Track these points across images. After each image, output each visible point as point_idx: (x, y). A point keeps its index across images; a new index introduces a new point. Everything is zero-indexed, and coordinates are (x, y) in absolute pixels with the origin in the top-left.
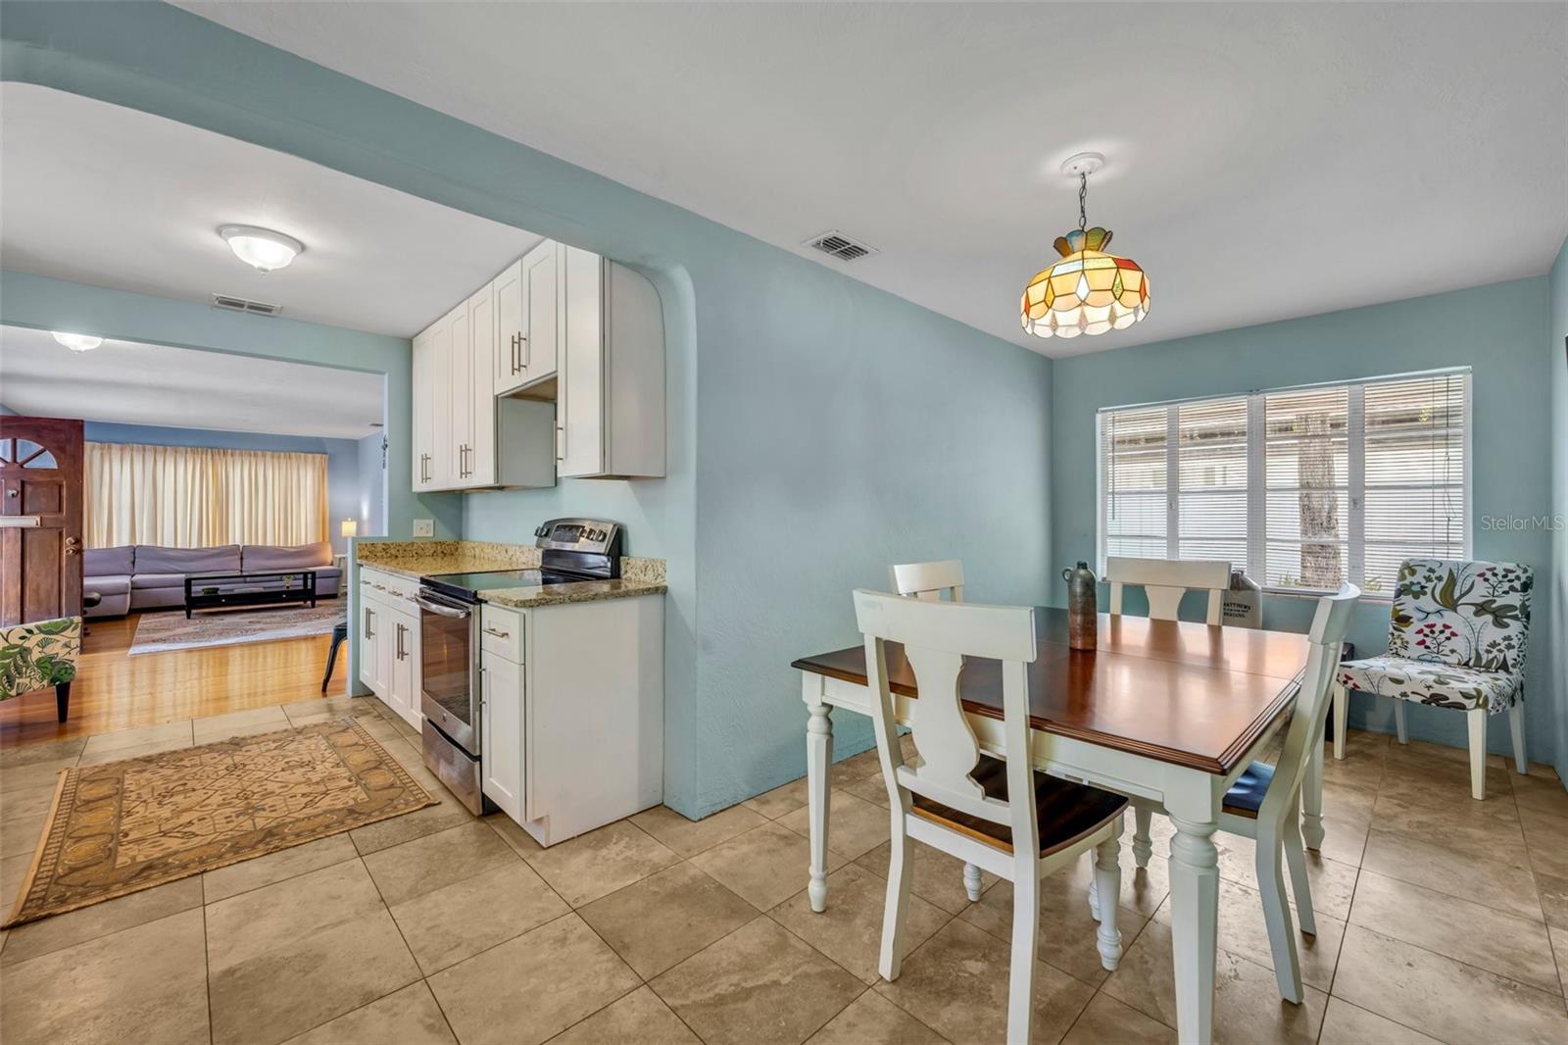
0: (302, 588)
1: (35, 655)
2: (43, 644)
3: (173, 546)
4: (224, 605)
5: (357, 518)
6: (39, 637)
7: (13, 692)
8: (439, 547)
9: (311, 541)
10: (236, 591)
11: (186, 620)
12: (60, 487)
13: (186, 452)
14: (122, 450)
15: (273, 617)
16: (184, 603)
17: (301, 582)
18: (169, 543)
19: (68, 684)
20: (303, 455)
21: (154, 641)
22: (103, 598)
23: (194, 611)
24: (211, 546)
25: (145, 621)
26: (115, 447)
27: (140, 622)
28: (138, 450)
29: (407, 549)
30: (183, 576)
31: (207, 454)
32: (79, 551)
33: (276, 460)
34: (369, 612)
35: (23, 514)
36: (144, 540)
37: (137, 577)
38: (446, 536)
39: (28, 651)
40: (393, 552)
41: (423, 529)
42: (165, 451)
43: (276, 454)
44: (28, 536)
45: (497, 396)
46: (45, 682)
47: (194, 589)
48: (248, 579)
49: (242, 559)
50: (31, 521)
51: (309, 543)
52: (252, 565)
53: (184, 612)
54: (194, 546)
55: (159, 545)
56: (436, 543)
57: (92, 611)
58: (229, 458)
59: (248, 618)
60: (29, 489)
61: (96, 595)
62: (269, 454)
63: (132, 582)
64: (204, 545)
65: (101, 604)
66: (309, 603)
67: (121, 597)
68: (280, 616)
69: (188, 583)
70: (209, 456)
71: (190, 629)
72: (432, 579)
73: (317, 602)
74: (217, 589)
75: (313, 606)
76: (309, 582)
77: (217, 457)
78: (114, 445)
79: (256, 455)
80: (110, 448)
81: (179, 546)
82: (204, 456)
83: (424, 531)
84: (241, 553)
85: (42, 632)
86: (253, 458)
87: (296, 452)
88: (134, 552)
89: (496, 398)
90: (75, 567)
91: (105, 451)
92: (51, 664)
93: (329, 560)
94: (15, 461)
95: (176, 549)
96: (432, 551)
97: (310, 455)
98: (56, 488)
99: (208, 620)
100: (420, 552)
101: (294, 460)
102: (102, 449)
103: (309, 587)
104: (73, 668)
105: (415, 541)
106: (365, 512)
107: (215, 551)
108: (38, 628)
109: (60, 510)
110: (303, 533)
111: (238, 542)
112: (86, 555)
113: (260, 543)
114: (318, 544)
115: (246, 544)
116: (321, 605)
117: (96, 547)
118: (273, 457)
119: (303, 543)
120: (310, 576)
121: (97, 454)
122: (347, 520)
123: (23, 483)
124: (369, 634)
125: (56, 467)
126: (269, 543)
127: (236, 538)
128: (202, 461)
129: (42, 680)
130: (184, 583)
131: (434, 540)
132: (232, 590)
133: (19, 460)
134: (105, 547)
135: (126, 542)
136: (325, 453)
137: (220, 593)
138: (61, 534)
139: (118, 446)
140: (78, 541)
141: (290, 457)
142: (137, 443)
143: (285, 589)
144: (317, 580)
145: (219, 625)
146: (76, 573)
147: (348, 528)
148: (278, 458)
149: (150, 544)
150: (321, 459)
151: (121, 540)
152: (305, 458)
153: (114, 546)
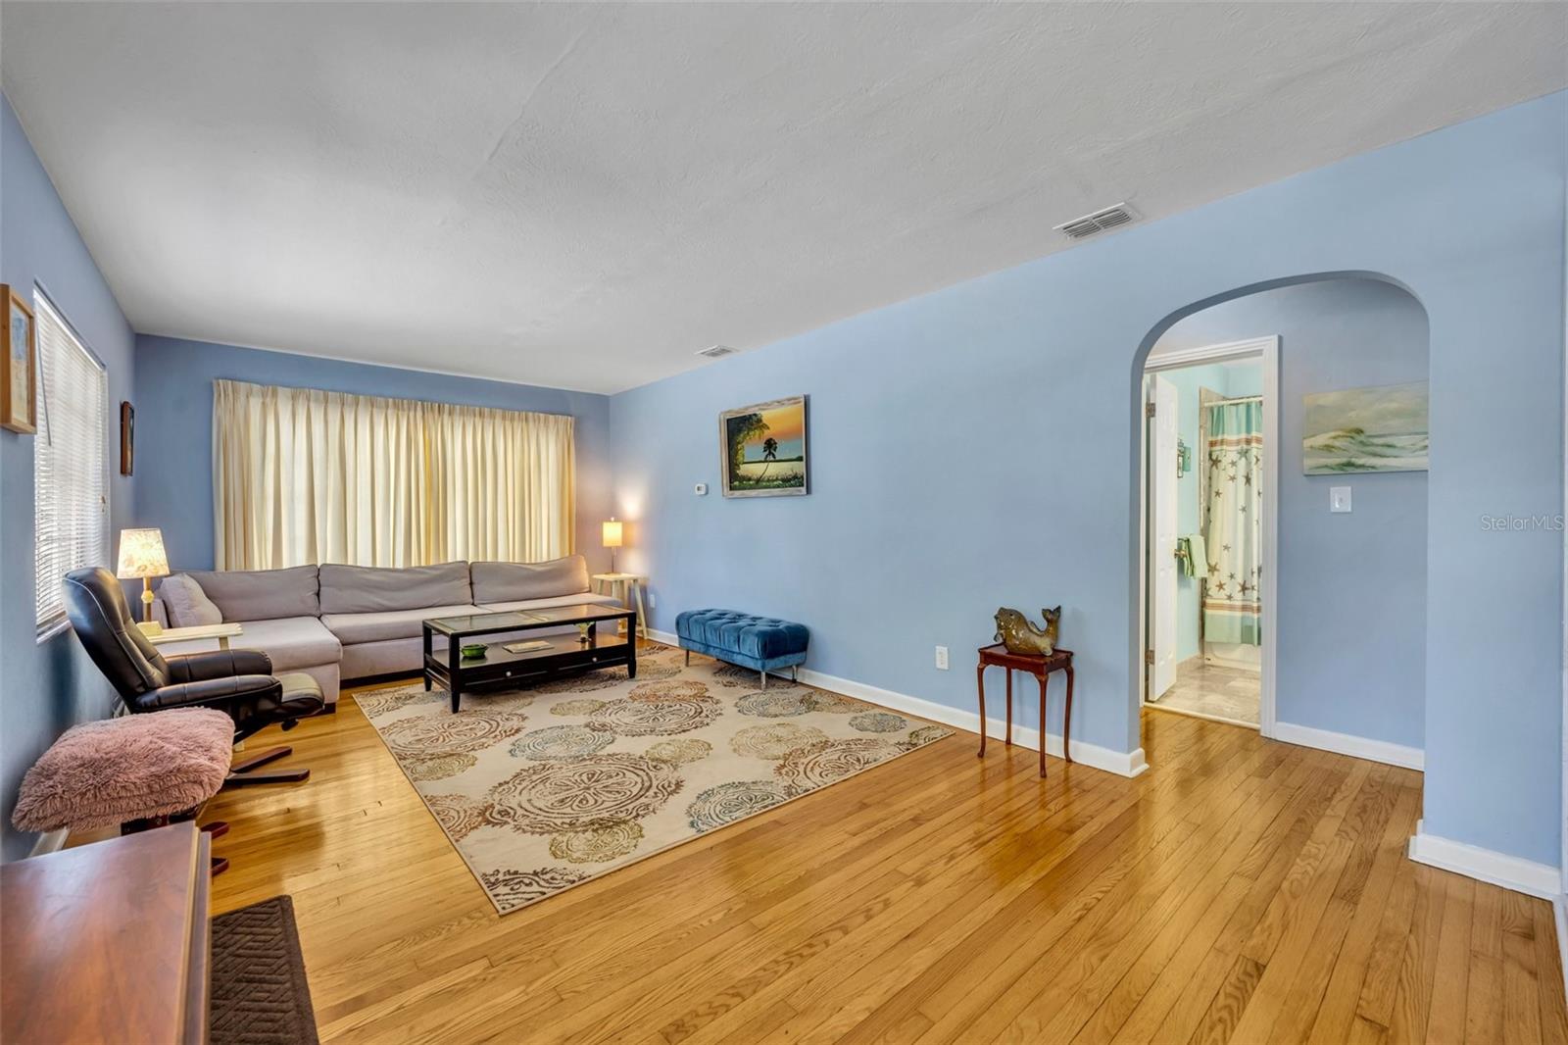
3: (370, 565)
9: (556, 555)
13: (387, 407)
14: (294, 398)
18: (364, 560)
20: (543, 415)
24: (423, 564)
26: (284, 393)
28: (317, 400)
31: (415, 411)
33: (508, 423)
36: (328, 555)
42: (356, 402)
43: (508, 414)
49: (471, 583)
51: (553, 558)
54: (400, 565)
55: (350, 562)
58: (446, 416)
62: (499, 413)
64: (414, 563)
70: (419, 414)
77: (428, 416)
78: (280, 390)
80: (275, 394)
81: (378, 566)
82: (412, 414)
86: (477, 419)
87: (534, 412)
88: (317, 575)
91: (268, 400)
95: (374, 569)
97: (552, 418)
102: (264, 395)
107: (433, 573)
110: (545, 542)
113: (490, 558)
114: (565, 560)
115: (471, 559)
117: (257, 568)
118: (504, 418)
119: (545, 557)
121: (255, 405)
126: (501, 558)
128: (408, 421)
134: (270, 568)
135: (301, 560)
136: (572, 415)
139: (288, 391)
141: (527, 419)
142: (315, 388)
147: (612, 533)
148: (512, 420)
149: (338, 561)
150: (565, 422)
151: (295, 556)
152: (546, 421)
153: (286, 565)
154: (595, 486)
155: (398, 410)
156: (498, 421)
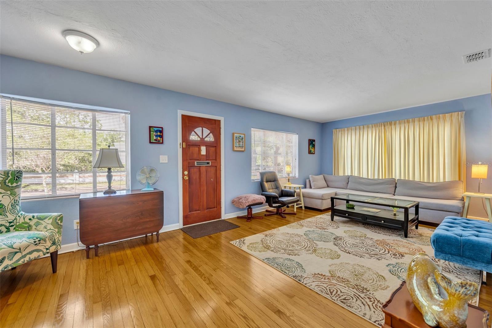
3: (367, 178)
13: (373, 127)
18: (365, 176)
20: (442, 115)
24: (384, 178)
26: (346, 129)
31: (381, 126)
49: (395, 187)
51: (447, 180)
52: (401, 193)
54: (376, 177)
55: (361, 176)
58: (393, 126)
62: (416, 119)
64: (380, 178)
70: (383, 127)
74: (355, 206)
77: (387, 127)
79: (408, 122)
80: (344, 130)
81: (370, 178)
82: (380, 128)
86: (406, 124)
88: (348, 177)
91: (343, 132)
93: (460, 197)
97: (447, 115)
101: (435, 121)
113: (411, 179)
114: (453, 182)
119: (441, 181)
125: (213, 140)
127: (396, 175)
128: (379, 129)
133: (203, 137)
134: (342, 175)
136: (462, 111)
141: (432, 119)
147: (478, 170)
155: (376, 127)
156: (417, 123)
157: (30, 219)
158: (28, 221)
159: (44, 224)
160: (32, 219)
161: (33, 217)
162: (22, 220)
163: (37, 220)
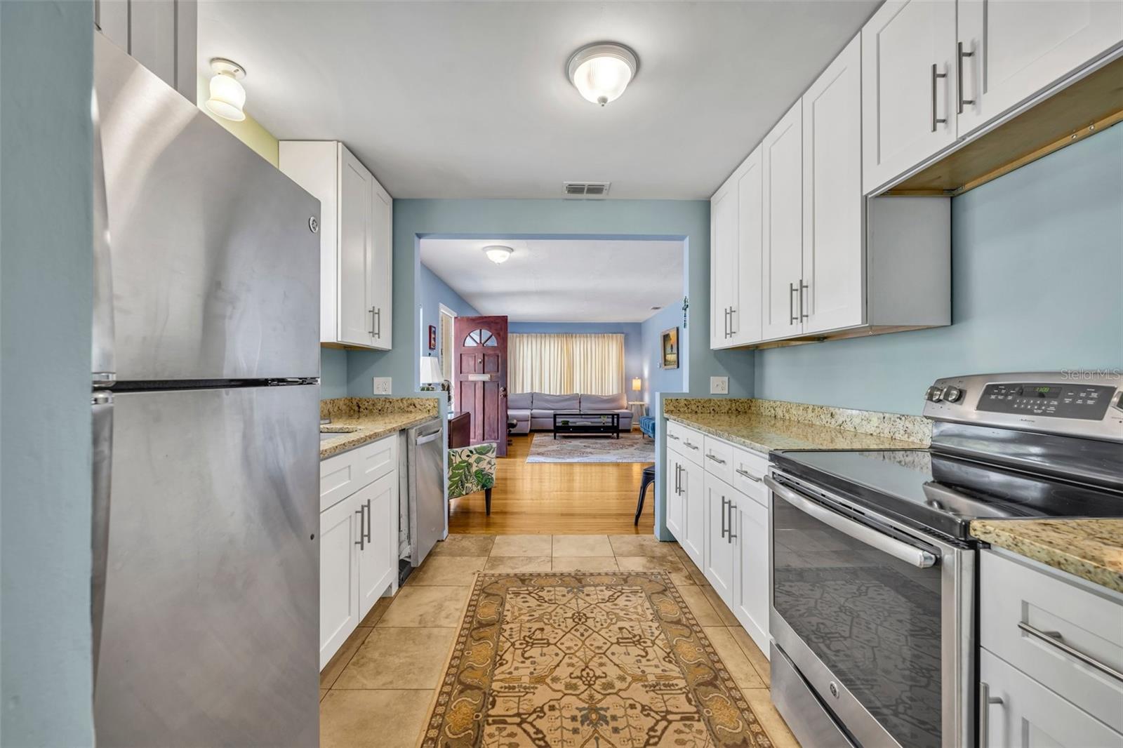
0: (611, 425)
1: (474, 469)
2: (478, 461)
3: (548, 393)
4: (571, 432)
5: (641, 377)
6: (475, 456)
7: (464, 493)
8: (734, 405)
9: (615, 392)
10: (578, 424)
11: (554, 440)
12: (498, 356)
13: (555, 336)
15: (596, 443)
16: (552, 428)
17: (610, 420)
18: (547, 391)
19: (490, 489)
20: (610, 335)
21: (538, 454)
22: (518, 423)
23: (557, 434)
24: (566, 394)
25: (537, 438)
27: (534, 439)
29: (705, 405)
30: (552, 411)
31: (563, 336)
32: (506, 396)
34: (679, 469)
35: (484, 373)
36: (537, 390)
37: (534, 411)
38: (740, 394)
39: (469, 465)
40: (694, 407)
41: (719, 386)
42: (545, 336)
43: (597, 335)
44: (486, 385)
45: (866, 197)
46: (479, 487)
47: (558, 420)
48: (583, 416)
49: (580, 402)
50: (486, 377)
52: (586, 408)
53: (553, 434)
54: (558, 394)
55: (543, 393)
56: (731, 400)
57: (513, 431)
58: (575, 339)
59: (584, 442)
60: (486, 357)
61: (515, 422)
63: (531, 414)
64: (563, 393)
65: (518, 426)
66: (615, 435)
67: (526, 422)
68: (600, 443)
69: (555, 416)
70: (565, 338)
71: (555, 447)
72: (787, 455)
73: (621, 435)
74: (568, 422)
75: (618, 437)
76: (615, 420)
77: (568, 339)
79: (587, 337)
80: (523, 337)
81: (552, 394)
82: (562, 338)
83: (720, 388)
84: (580, 399)
85: (477, 453)
87: (607, 333)
88: (532, 395)
89: (865, 199)
90: (504, 404)
92: (482, 475)
93: (625, 405)
94: (481, 342)
95: (549, 395)
96: (727, 409)
97: (614, 335)
98: (496, 357)
99: (564, 441)
100: (717, 409)
103: (615, 424)
104: (492, 478)
105: (713, 398)
106: (646, 373)
107: (568, 397)
108: (475, 449)
109: (498, 371)
110: (611, 388)
111: (578, 392)
112: (508, 397)
113: (589, 393)
114: (619, 394)
115: (582, 393)
116: (622, 437)
118: (595, 337)
119: (611, 394)
120: (615, 416)
122: (635, 378)
123: (484, 355)
124: (679, 490)
125: (496, 345)
126: (593, 393)
127: (577, 390)
128: (561, 340)
129: (478, 485)
130: (553, 416)
131: (728, 398)
132: (575, 423)
133: (482, 342)
134: (520, 393)
136: (623, 333)
137: (570, 424)
138: (498, 385)
139: (527, 335)
140: (505, 390)
141: (605, 337)
142: (534, 333)
143: (602, 425)
144: (620, 419)
145: (569, 446)
146: (504, 409)
147: (636, 384)
148: (598, 337)
149: (539, 392)
150: (620, 337)
151: (528, 390)
152: (612, 337)
153: (525, 392)
154: (633, 363)
155: (559, 337)
157: (468, 456)
158: (467, 459)
159: (488, 459)
160: (471, 455)
161: (471, 452)
162: (458, 460)
163: (477, 456)
